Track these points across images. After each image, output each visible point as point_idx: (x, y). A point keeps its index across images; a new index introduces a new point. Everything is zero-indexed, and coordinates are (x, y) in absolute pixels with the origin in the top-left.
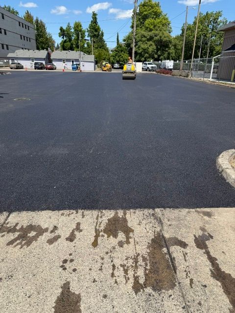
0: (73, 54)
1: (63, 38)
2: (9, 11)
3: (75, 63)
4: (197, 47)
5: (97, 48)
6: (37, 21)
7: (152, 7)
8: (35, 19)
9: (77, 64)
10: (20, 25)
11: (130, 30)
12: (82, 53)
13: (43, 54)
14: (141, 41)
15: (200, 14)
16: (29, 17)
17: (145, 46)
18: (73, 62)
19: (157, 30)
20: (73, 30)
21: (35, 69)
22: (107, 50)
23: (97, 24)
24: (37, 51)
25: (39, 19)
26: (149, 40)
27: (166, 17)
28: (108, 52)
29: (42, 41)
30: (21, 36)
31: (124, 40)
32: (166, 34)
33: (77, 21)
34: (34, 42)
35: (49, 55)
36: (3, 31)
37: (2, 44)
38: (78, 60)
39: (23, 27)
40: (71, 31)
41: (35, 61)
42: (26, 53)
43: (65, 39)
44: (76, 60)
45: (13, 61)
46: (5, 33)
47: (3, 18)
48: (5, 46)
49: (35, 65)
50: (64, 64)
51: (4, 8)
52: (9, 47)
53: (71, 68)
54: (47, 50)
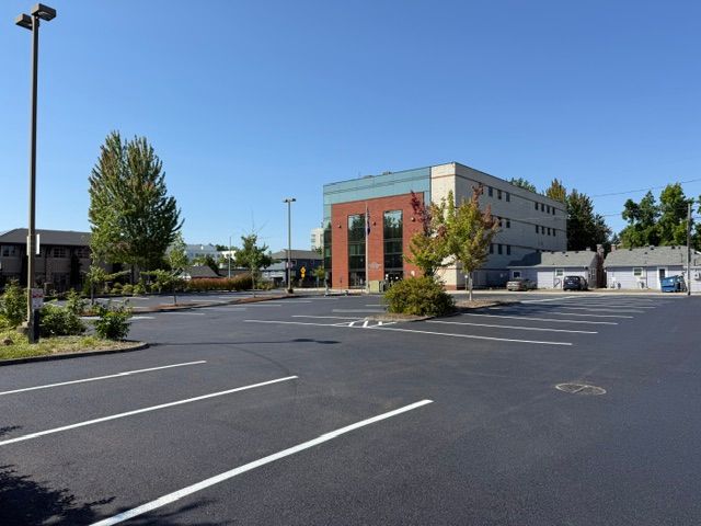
0: (664, 254)
1: (631, 221)
2: (519, 185)
3: (667, 274)
6: (574, 195)
8: (569, 193)
9: (676, 277)
10: (537, 208)
12: (693, 251)
13: (586, 257)
16: (557, 189)
18: (662, 271)
20: (658, 203)
21: (565, 290)
24: (571, 254)
29: (583, 232)
33: (673, 184)
34: (562, 237)
35: (599, 261)
36: (504, 221)
37: (500, 246)
38: (680, 268)
39: (543, 210)
40: (655, 204)
41: (566, 274)
42: (547, 259)
43: (636, 222)
44: (671, 268)
45: (517, 275)
46: (508, 225)
47: (508, 199)
48: (504, 249)
49: (566, 283)
50: (638, 278)
51: (511, 183)
52: (512, 249)
53: (659, 286)
54: (594, 249)
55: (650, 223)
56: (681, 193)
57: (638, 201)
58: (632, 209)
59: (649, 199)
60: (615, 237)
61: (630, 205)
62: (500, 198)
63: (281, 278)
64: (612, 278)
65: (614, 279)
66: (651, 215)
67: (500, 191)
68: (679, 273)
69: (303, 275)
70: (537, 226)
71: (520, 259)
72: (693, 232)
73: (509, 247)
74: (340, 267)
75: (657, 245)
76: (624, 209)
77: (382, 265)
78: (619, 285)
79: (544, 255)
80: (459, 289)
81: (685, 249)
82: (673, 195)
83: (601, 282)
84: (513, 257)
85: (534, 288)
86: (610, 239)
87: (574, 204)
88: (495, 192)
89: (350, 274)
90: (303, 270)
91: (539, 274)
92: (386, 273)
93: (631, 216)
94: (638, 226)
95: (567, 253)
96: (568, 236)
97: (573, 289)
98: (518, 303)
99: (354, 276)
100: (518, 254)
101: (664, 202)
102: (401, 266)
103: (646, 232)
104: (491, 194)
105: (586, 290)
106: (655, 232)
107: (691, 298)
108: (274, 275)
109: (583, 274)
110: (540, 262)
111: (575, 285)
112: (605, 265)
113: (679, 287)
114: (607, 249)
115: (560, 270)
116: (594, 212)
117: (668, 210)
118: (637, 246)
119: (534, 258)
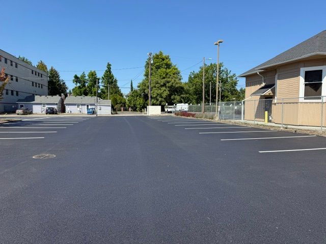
0: (89, 99)
1: (76, 84)
2: (23, 60)
3: (90, 107)
4: (207, 93)
5: (112, 94)
6: (52, 70)
7: (163, 60)
8: (49, 69)
9: (92, 109)
10: (33, 73)
11: (144, 78)
12: (98, 98)
13: (56, 99)
14: (155, 87)
15: (205, 65)
16: (42, 66)
17: (159, 92)
18: (88, 106)
19: (169, 78)
20: (87, 78)
21: (46, 114)
22: (121, 95)
23: (110, 73)
24: (50, 97)
25: (54, 69)
26: (162, 86)
27: (176, 67)
28: (123, 96)
29: (55, 87)
31: (139, 87)
32: (177, 80)
33: (93, 71)
34: (46, 89)
35: (62, 101)
36: (14, 78)
37: (12, 91)
38: (94, 105)
39: (36, 74)
40: (86, 78)
41: (47, 106)
42: (38, 99)
43: (78, 85)
44: (91, 105)
45: (22, 106)
46: (17, 80)
47: (16, 67)
48: (15, 93)
49: (47, 110)
50: (78, 109)
51: (18, 59)
52: (19, 93)
53: (86, 113)
54: (60, 96)
55: (84, 86)
56: (96, 75)
57: (79, 76)
58: (77, 80)
59: (83, 76)
60: (70, 91)
61: (76, 77)
62: (12, 65)
64: (68, 108)
65: (69, 109)
66: (85, 82)
67: (11, 62)
68: (94, 107)
70: (33, 82)
71: (24, 98)
72: (99, 91)
73: (17, 92)
75: (86, 95)
76: (74, 78)
78: (71, 112)
79: (36, 97)
81: (96, 97)
82: (92, 75)
83: (63, 110)
84: (20, 97)
85: (31, 113)
86: (68, 91)
87: (51, 74)
88: (9, 62)
91: (34, 106)
93: (76, 82)
94: (79, 87)
95: (48, 96)
96: (49, 89)
97: (50, 113)
98: (21, 121)
100: (22, 96)
101: (89, 78)
103: (83, 90)
104: (6, 62)
105: (56, 114)
106: (86, 90)
107: (97, 117)
109: (55, 107)
110: (34, 100)
111: (51, 112)
112: (65, 103)
113: (94, 113)
114: (66, 96)
115: (44, 104)
116: (61, 78)
117: (91, 81)
118: (79, 95)
119: (31, 98)
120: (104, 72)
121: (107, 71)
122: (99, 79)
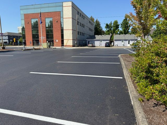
1: (107, 29)
6: (96, 21)
13: (108, 37)
16: (92, 19)
20: (113, 25)
23: (127, 21)
24: (104, 36)
25: (98, 20)
30: (89, 28)
33: (116, 20)
34: (93, 33)
36: (83, 25)
38: (133, 40)
43: (108, 29)
46: (84, 27)
48: (83, 34)
55: (111, 30)
56: (117, 22)
57: (109, 24)
58: (107, 26)
59: (111, 24)
63: (7, 42)
66: (111, 28)
67: (82, 16)
69: (15, 41)
74: (29, 38)
77: (45, 37)
80: (73, 46)
89: (33, 40)
90: (14, 39)
92: (47, 40)
93: (107, 28)
94: (108, 30)
99: (34, 41)
101: (114, 25)
102: (53, 38)
103: (110, 32)
104: (80, 16)
106: (112, 32)
108: (4, 41)
115: (101, 41)
117: (114, 27)
120: (123, 20)
121: (124, 20)
122: (119, 25)
